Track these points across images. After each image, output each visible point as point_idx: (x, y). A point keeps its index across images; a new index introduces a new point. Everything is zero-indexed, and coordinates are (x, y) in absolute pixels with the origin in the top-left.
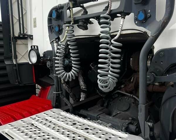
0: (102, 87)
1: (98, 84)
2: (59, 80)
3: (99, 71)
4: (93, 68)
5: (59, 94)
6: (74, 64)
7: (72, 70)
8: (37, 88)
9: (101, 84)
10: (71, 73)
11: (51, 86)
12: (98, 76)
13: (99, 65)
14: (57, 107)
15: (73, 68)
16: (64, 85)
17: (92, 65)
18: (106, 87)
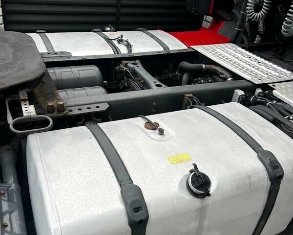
0: (284, 32)
1: (282, 28)
2: (244, 17)
3: (286, 18)
4: (280, 10)
5: (240, 31)
6: (265, 6)
7: (261, 12)
8: (204, 19)
9: (284, 29)
10: (259, 14)
11: (225, 22)
12: (284, 23)
13: (288, 14)
14: (234, 42)
15: (262, 9)
16: (247, 24)
17: (280, 8)
18: (287, 32)
